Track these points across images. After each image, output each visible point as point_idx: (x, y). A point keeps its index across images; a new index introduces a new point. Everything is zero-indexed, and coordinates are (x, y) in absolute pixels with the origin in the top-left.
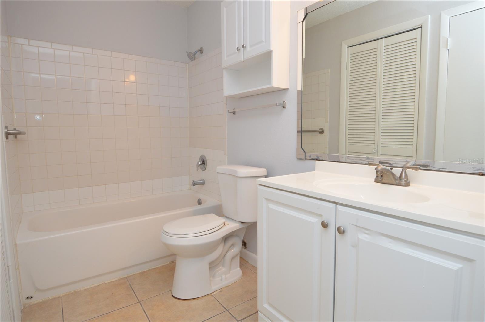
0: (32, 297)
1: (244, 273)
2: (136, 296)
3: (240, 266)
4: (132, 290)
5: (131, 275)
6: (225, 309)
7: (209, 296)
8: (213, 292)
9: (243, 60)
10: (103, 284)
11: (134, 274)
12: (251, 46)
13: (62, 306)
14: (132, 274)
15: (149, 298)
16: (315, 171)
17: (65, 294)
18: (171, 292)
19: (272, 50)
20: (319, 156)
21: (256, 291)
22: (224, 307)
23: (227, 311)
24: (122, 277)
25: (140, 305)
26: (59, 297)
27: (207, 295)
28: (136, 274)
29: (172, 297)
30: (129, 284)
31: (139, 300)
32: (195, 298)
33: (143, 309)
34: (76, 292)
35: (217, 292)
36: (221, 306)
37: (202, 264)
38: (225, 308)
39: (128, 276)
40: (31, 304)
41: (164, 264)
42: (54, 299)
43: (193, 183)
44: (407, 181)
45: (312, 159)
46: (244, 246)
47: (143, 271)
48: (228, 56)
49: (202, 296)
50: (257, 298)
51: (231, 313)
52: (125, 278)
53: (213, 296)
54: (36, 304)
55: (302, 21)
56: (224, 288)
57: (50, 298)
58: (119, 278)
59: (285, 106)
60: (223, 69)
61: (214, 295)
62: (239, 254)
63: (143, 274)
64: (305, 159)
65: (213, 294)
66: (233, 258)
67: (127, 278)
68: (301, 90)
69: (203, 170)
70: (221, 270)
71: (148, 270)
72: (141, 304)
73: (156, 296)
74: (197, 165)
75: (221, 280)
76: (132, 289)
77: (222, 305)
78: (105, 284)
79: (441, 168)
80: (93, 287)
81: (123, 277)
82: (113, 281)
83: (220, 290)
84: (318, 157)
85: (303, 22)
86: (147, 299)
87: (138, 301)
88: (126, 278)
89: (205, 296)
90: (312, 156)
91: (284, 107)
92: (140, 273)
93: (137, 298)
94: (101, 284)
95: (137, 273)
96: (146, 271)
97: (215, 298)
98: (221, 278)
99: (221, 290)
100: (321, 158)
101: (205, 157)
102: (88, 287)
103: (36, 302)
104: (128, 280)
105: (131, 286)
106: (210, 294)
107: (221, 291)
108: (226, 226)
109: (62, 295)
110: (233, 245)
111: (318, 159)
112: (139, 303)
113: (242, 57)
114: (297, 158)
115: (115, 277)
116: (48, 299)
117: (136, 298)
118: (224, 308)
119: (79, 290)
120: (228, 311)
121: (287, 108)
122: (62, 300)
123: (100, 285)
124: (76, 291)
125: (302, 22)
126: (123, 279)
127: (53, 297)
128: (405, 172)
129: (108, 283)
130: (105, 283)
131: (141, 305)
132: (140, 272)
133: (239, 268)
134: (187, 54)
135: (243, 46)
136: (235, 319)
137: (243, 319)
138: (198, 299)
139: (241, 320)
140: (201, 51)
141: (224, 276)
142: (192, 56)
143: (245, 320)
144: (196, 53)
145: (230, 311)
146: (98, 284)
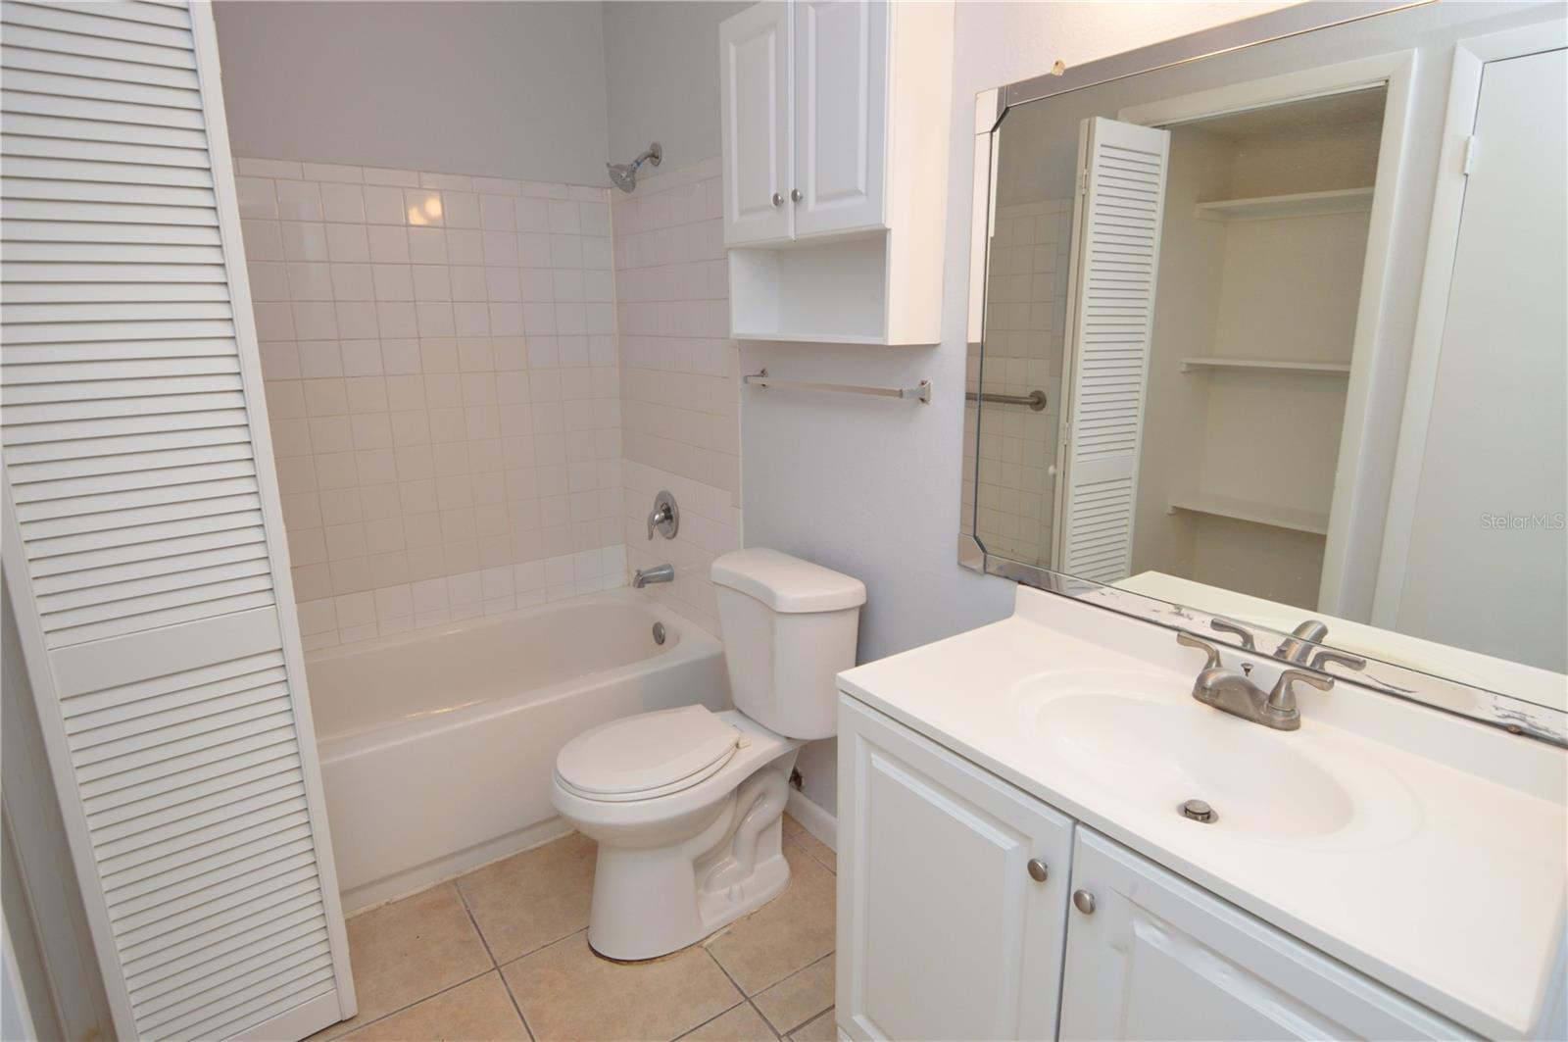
1: (794, 869)
2: (488, 948)
3: (784, 848)
4: (472, 925)
5: (466, 872)
6: (741, 996)
7: (697, 951)
8: (707, 938)
9: (793, 238)
10: (387, 904)
11: (477, 868)
12: (819, 199)
14: (470, 870)
15: (525, 953)
16: (1015, 618)
18: (587, 935)
19: (888, 226)
21: (830, 933)
22: (739, 989)
23: (747, 1003)
24: (441, 879)
25: (499, 976)
27: (690, 946)
28: (482, 869)
29: (591, 953)
30: (463, 906)
31: (495, 962)
32: (655, 958)
33: (509, 992)
35: (719, 935)
36: (732, 985)
37: (676, 866)
38: (742, 993)
39: (459, 876)
41: (561, 836)
43: (636, 579)
44: (1291, 716)
45: (1008, 578)
46: (793, 783)
47: (501, 858)
48: (743, 212)
49: (677, 951)
50: (834, 959)
51: (758, 1007)
52: (449, 881)
53: (706, 949)
55: (990, 130)
56: (737, 922)
58: (431, 885)
59: (926, 398)
60: (730, 249)
61: (710, 945)
62: (781, 818)
63: (501, 868)
64: (985, 572)
65: (706, 943)
66: (761, 833)
67: (456, 885)
68: (979, 340)
69: (669, 538)
70: (730, 865)
71: (517, 855)
72: (504, 975)
73: (544, 946)
74: (649, 523)
75: (729, 896)
76: (474, 922)
77: (732, 980)
78: (395, 903)
79: (1396, 688)
81: (445, 880)
82: (417, 895)
83: (726, 930)
85: (994, 134)
86: (517, 959)
87: (493, 966)
88: (455, 882)
89: (682, 949)
91: (922, 400)
92: (491, 865)
93: (491, 954)
94: (383, 903)
95: (483, 866)
96: (510, 859)
97: (712, 956)
98: (727, 890)
99: (729, 930)
101: (672, 498)
104: (459, 891)
105: (469, 912)
106: (698, 942)
107: (729, 933)
108: (742, 751)
110: (763, 795)
112: (496, 971)
113: (790, 227)
114: (958, 563)
115: (423, 882)
117: (488, 956)
118: (737, 992)
120: (750, 1001)
121: (931, 402)
123: (380, 907)
125: (988, 135)
126: (445, 885)
128: (1289, 688)
129: (401, 900)
130: (395, 900)
131: (502, 977)
132: (494, 861)
133: (779, 856)
134: (607, 170)
135: (794, 194)
136: (773, 1028)
137: (794, 1030)
138: (663, 961)
139: (788, 1033)
140: (654, 156)
141: (736, 888)
142: (625, 178)
143: (799, 1032)
144: (639, 164)
145: (755, 1003)
146: (374, 906)
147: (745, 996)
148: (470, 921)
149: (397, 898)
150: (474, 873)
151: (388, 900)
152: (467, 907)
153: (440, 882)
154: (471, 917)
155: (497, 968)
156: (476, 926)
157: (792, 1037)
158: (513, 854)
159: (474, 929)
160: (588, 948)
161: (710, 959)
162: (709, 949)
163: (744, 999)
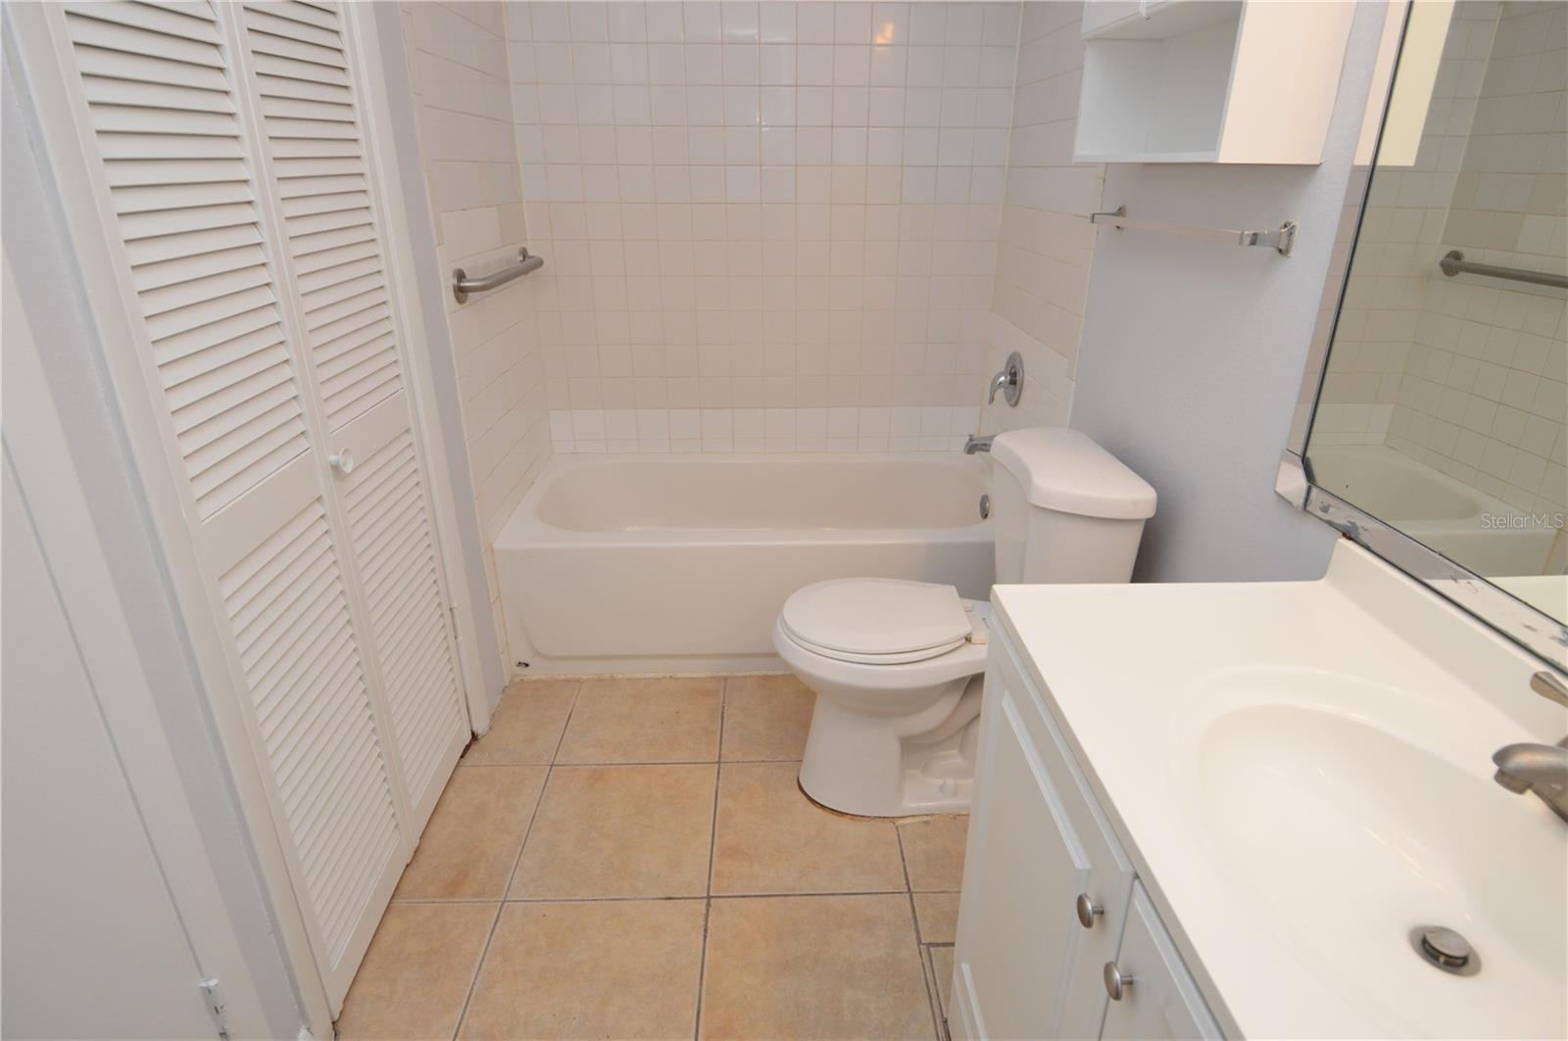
0: (527, 665)
2: (721, 743)
4: (720, 720)
5: (738, 674)
6: (905, 886)
7: (889, 825)
8: (903, 817)
10: (671, 677)
11: (748, 674)
13: (574, 705)
14: (742, 674)
15: (747, 760)
17: (591, 677)
18: (799, 771)
22: (907, 879)
23: (908, 896)
24: (717, 672)
25: (716, 771)
26: (578, 681)
27: (884, 818)
28: (750, 677)
29: (796, 784)
30: (722, 702)
31: (720, 757)
32: (847, 814)
33: (717, 786)
34: (613, 679)
35: (917, 820)
36: (902, 871)
37: (880, 736)
38: (908, 884)
39: (731, 676)
40: (526, 679)
42: (568, 681)
43: (968, 440)
47: (770, 673)
49: (868, 817)
51: (915, 905)
52: (722, 677)
53: (897, 828)
54: (534, 682)
56: (941, 816)
57: (563, 677)
58: (709, 674)
61: (903, 826)
63: (765, 681)
65: (901, 822)
67: (726, 682)
70: (953, 759)
71: (783, 675)
72: (723, 771)
73: (763, 761)
74: (993, 384)
75: (942, 788)
76: (722, 718)
77: (903, 867)
78: (676, 679)
80: (649, 679)
81: (719, 675)
82: (695, 679)
83: (925, 819)
86: (738, 762)
87: (717, 760)
88: (726, 679)
89: (876, 817)
92: (759, 677)
93: (720, 749)
94: (668, 676)
95: (754, 674)
96: (777, 676)
97: (899, 836)
98: (943, 782)
99: (928, 819)
101: (1021, 359)
102: (638, 675)
103: (534, 678)
104: (725, 689)
105: (723, 707)
106: (892, 818)
107: (927, 823)
108: (971, 646)
109: (585, 677)
112: (717, 765)
115: (702, 670)
116: (557, 677)
117: (718, 749)
118: (904, 881)
119: (620, 676)
120: (911, 896)
122: (579, 689)
123: (664, 678)
124: (615, 675)
126: (719, 679)
127: (568, 676)
129: (682, 679)
130: (677, 676)
131: (719, 772)
132: (764, 673)
136: (918, 932)
137: (938, 945)
138: (852, 819)
139: (930, 945)
141: (950, 782)
143: (942, 949)
145: (915, 900)
146: (660, 675)
147: (909, 889)
148: (720, 715)
149: (680, 675)
150: (745, 677)
151: (672, 674)
152: (724, 702)
153: (715, 674)
154: (723, 712)
155: (719, 763)
156: (723, 722)
157: (932, 949)
158: (780, 673)
159: (720, 723)
160: (795, 779)
161: (896, 838)
162: (900, 828)
163: (906, 890)
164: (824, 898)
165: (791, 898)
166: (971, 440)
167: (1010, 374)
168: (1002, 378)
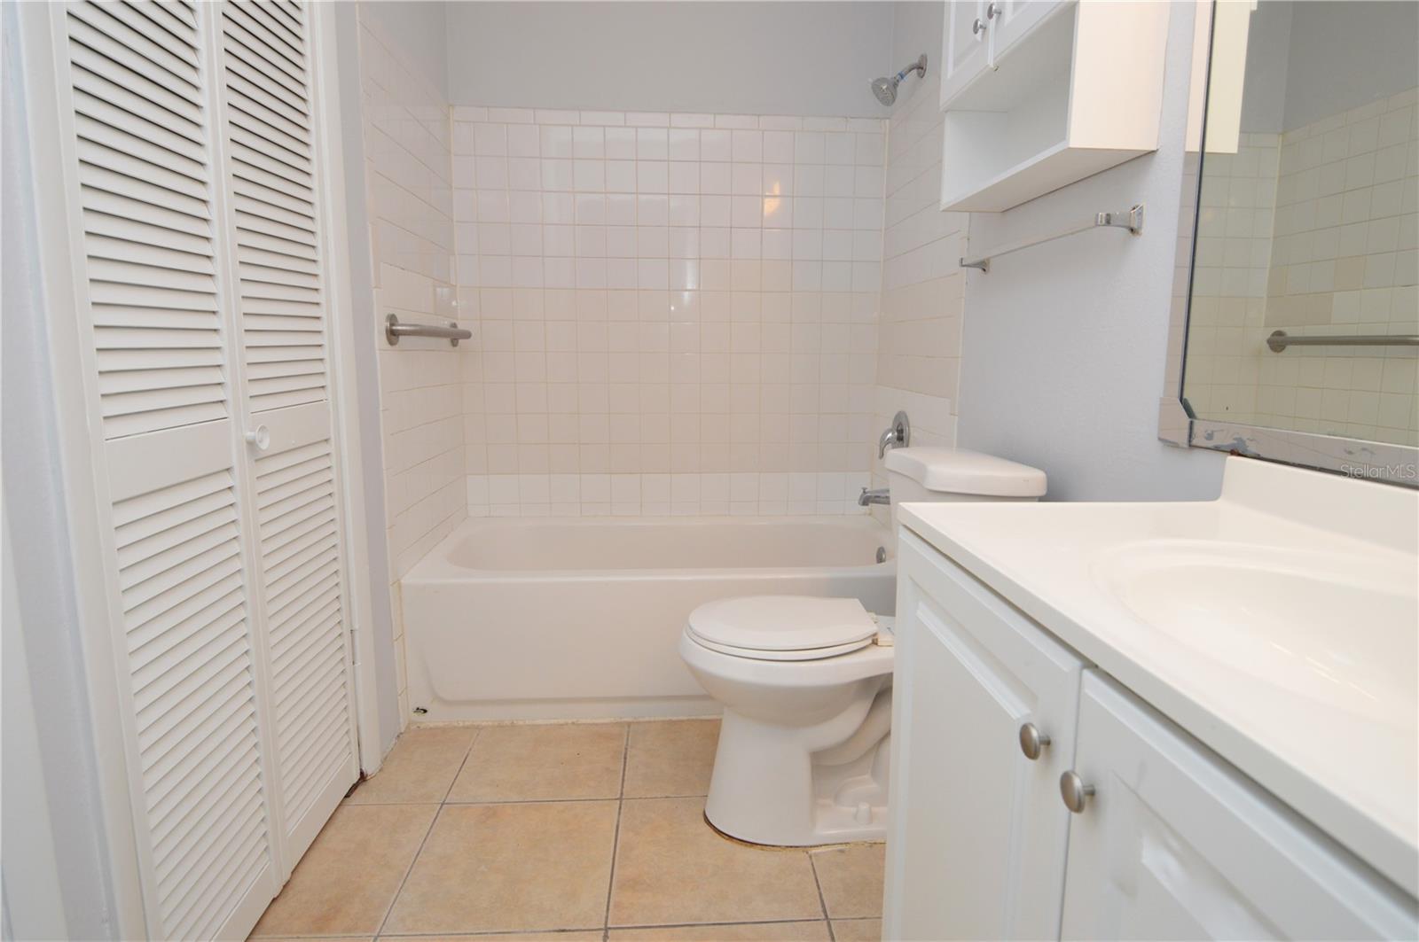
0: (425, 711)
2: (622, 781)
4: (623, 760)
5: (641, 720)
6: (822, 913)
7: (801, 855)
8: (817, 846)
10: (573, 723)
11: (652, 719)
13: (470, 749)
14: (647, 719)
15: (648, 796)
16: (1218, 504)
17: (490, 723)
18: (705, 805)
20: (1245, 439)
22: (823, 906)
23: (825, 922)
24: (621, 718)
25: (618, 806)
26: (477, 727)
27: (796, 847)
28: (655, 722)
29: (702, 816)
30: (625, 744)
31: (622, 794)
32: (757, 844)
33: (618, 821)
34: (513, 725)
35: (831, 848)
36: (818, 898)
37: (788, 749)
38: (825, 911)
39: (635, 721)
40: (423, 729)
42: (468, 728)
43: (862, 496)
45: (1217, 449)
47: (674, 718)
49: (780, 846)
51: (833, 931)
52: (626, 723)
53: (810, 857)
54: (431, 731)
56: (856, 844)
57: (461, 724)
58: (612, 720)
59: (1137, 227)
60: (945, 114)
61: (816, 855)
63: (670, 727)
64: (1191, 446)
65: (814, 851)
67: (629, 727)
71: (688, 720)
72: (623, 807)
73: (668, 797)
74: (881, 442)
75: (853, 816)
76: (625, 758)
77: (819, 894)
78: (578, 725)
80: (551, 725)
81: (623, 720)
82: (597, 725)
83: (840, 847)
84: (1240, 440)
86: (640, 798)
87: (618, 796)
88: (629, 724)
89: (787, 847)
90: (1215, 434)
91: (1132, 230)
92: (663, 721)
93: (622, 787)
94: (570, 721)
95: (657, 719)
96: (682, 721)
97: (812, 865)
98: (855, 809)
99: (844, 848)
100: (1252, 448)
102: (540, 722)
103: (430, 725)
104: (628, 732)
105: (626, 749)
106: (805, 847)
107: (842, 851)
108: (878, 648)
109: (484, 724)
111: (1245, 454)
112: (619, 802)
114: (1160, 439)
115: (603, 715)
116: (456, 724)
117: (620, 787)
118: (820, 909)
119: (521, 723)
120: (828, 923)
121: (1143, 232)
122: (478, 735)
123: (567, 724)
124: (514, 722)
126: (621, 724)
127: (467, 724)
129: (584, 724)
130: (580, 723)
131: (620, 808)
132: (667, 718)
138: (762, 849)
140: (920, 68)
141: (865, 809)
142: (887, 91)
144: (902, 77)
145: (832, 925)
146: (562, 721)
147: (826, 916)
148: (623, 756)
149: (583, 721)
150: (650, 722)
151: (575, 720)
152: (627, 745)
153: (619, 720)
154: (626, 754)
155: (620, 799)
156: (625, 762)
158: (685, 718)
159: (623, 763)
160: (702, 812)
161: (810, 867)
162: (813, 858)
163: (823, 917)
164: (735, 926)
165: (696, 928)
166: (864, 492)
167: (898, 431)
168: (890, 435)
